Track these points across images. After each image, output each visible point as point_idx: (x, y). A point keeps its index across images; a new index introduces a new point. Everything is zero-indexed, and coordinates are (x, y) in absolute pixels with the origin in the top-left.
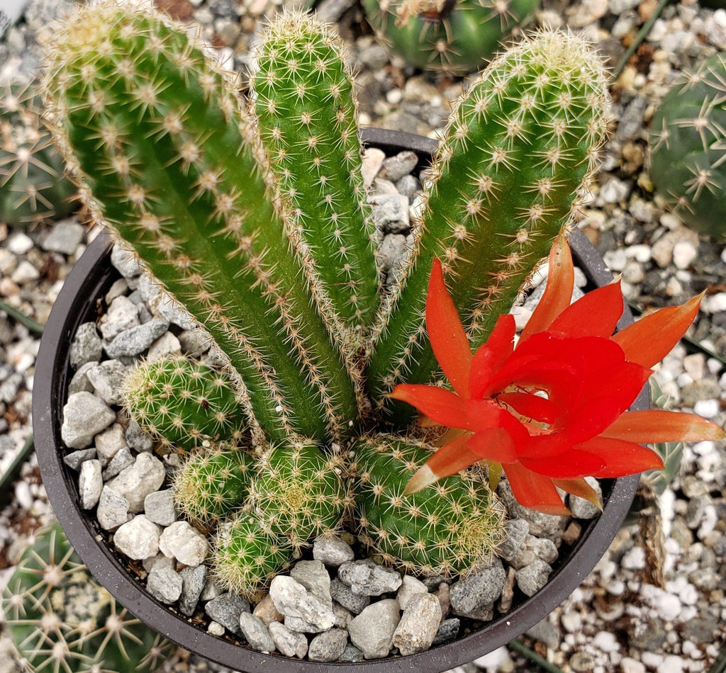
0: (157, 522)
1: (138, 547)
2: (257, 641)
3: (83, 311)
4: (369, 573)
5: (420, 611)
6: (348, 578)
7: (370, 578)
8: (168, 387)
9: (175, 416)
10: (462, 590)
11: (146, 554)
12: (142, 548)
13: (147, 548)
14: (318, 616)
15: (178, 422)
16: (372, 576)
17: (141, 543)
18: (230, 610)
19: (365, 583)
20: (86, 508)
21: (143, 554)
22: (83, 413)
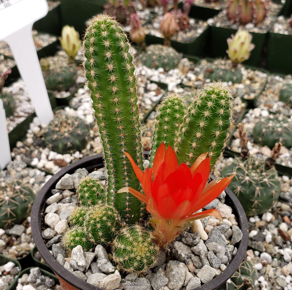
0: (61, 218)
1: (49, 219)
2: (59, 260)
3: (90, 168)
4: (106, 262)
5: (111, 277)
6: (99, 261)
7: (105, 264)
8: (91, 184)
9: (87, 193)
10: (131, 284)
11: (50, 223)
12: (50, 220)
13: (51, 222)
14: (80, 260)
15: (87, 195)
16: (106, 263)
17: (51, 219)
18: (59, 251)
19: (103, 264)
20: (47, 202)
21: (49, 222)
22: (66, 182)
